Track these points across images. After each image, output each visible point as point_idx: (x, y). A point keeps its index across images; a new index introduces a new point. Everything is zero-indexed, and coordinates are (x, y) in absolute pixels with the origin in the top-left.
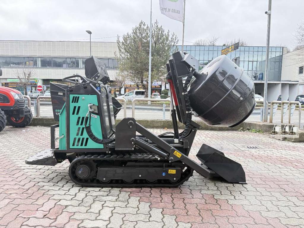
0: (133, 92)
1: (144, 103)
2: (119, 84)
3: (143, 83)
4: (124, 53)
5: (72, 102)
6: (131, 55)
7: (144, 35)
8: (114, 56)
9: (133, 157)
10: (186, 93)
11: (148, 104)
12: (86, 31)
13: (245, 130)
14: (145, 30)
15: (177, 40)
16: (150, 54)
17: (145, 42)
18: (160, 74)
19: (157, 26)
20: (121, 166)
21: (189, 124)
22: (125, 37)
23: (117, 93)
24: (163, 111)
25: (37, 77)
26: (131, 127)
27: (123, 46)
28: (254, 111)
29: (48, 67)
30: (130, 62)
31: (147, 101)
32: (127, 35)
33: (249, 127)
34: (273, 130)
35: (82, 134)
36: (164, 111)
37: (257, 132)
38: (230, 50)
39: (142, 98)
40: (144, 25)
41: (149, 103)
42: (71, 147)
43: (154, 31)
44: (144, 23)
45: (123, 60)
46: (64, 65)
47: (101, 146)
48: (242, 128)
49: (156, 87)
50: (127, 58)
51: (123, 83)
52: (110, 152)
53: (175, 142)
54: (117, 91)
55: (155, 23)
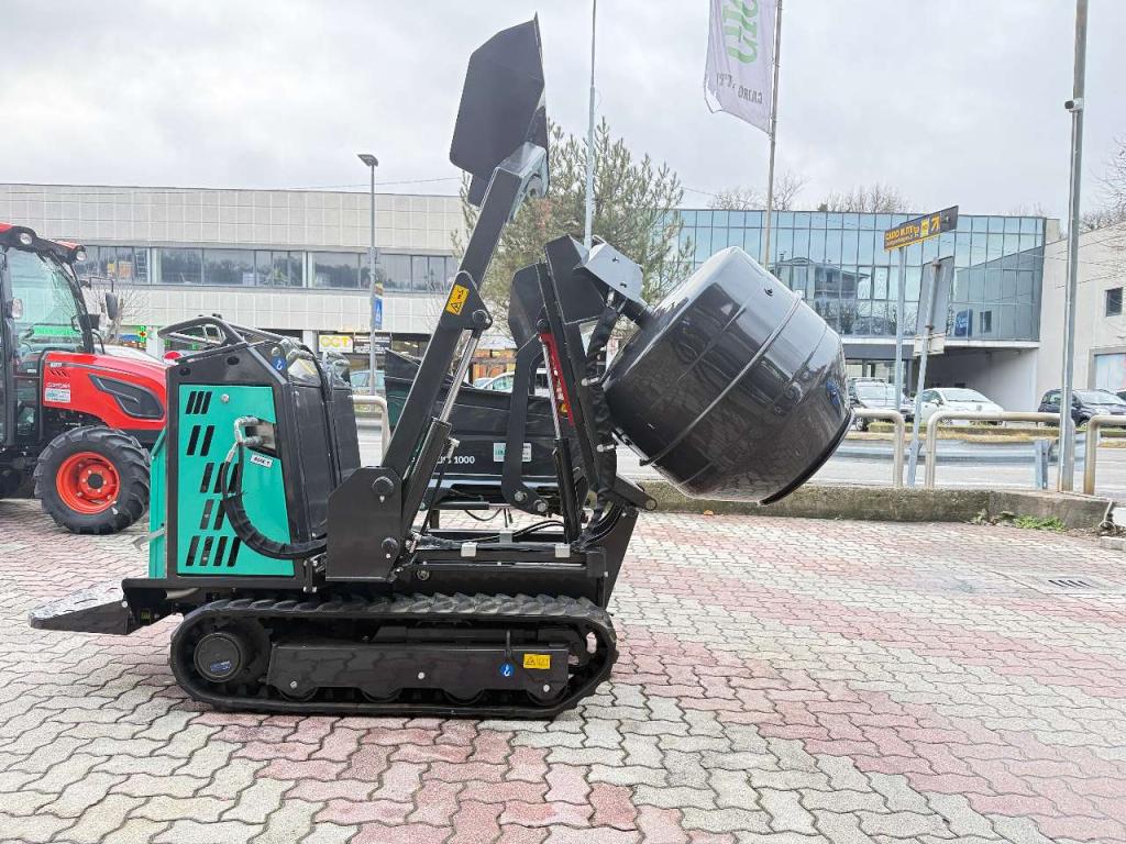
5: (188, 411)
9: (401, 609)
10: (593, 381)
12: (360, 156)
13: (997, 521)
14: (564, 155)
15: (677, 191)
17: (562, 198)
19: (605, 142)
20: (357, 640)
21: (606, 489)
25: (147, 319)
26: (382, 498)
28: (841, 448)
29: (188, 283)
33: (1011, 509)
34: (1105, 521)
35: (218, 526)
37: (1044, 528)
38: (925, 232)
40: (558, 135)
42: (182, 568)
46: (249, 278)
47: (285, 568)
48: (983, 513)
52: (315, 590)
53: (558, 555)
55: (598, 127)
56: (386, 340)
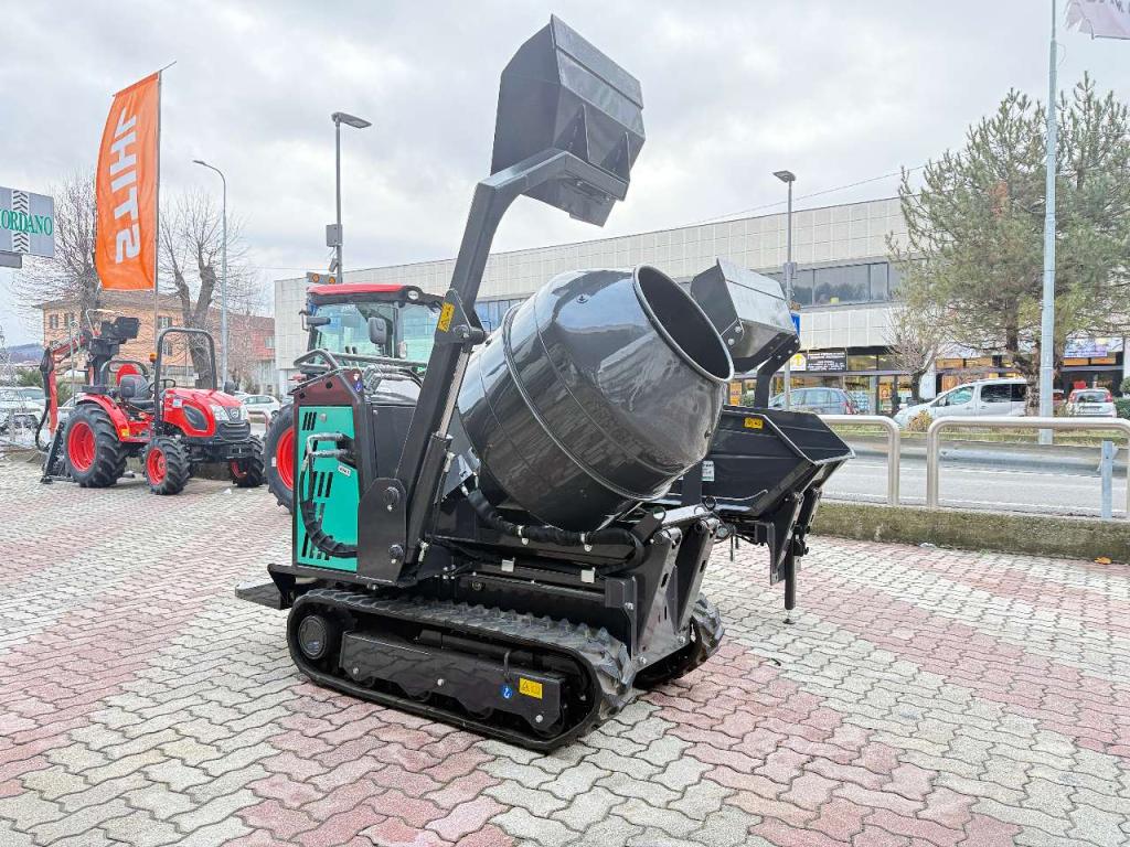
0: (972, 388)
1: (1024, 437)
2: (912, 359)
3: (1016, 348)
4: (927, 234)
5: (304, 429)
6: (959, 237)
7: (1020, 148)
8: (888, 251)
11: (1041, 442)
12: (775, 174)
14: (1029, 127)
16: (1050, 221)
17: (1025, 176)
18: (1108, 304)
19: (1089, 99)
20: (410, 639)
22: (935, 167)
23: (905, 394)
24: (1099, 473)
27: (927, 208)
30: (955, 268)
31: (1036, 427)
32: (942, 159)
36: (1104, 474)
39: (1010, 413)
40: (1022, 106)
41: (1045, 437)
42: (300, 559)
43: (1071, 122)
44: (1025, 97)
45: (924, 263)
47: (352, 565)
49: (1093, 362)
50: (942, 250)
51: (931, 352)
52: (374, 588)
53: (583, 579)
54: (906, 386)
55: (1079, 85)
56: (841, 355)
